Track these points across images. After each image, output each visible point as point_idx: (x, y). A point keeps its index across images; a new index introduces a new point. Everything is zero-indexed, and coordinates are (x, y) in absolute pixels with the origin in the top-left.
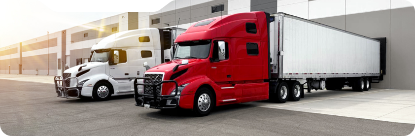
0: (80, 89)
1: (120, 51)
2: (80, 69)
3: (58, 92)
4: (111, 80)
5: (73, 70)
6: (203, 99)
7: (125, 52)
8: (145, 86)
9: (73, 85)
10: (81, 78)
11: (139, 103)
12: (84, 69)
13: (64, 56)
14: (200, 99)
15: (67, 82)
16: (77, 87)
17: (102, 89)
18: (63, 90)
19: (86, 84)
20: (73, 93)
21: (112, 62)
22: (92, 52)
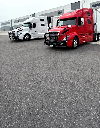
0: (19, 37)
1: (34, 23)
2: (19, 29)
3: (10, 38)
4: (30, 34)
5: (16, 30)
6: (75, 42)
7: (35, 24)
8: (49, 37)
9: (16, 35)
10: (19, 33)
11: (47, 44)
12: (20, 29)
13: (12, 27)
14: (74, 42)
15: (14, 34)
16: (18, 36)
17: (27, 37)
18: (12, 37)
19: (21, 35)
20: (16, 38)
21: (31, 27)
22: (23, 24)
